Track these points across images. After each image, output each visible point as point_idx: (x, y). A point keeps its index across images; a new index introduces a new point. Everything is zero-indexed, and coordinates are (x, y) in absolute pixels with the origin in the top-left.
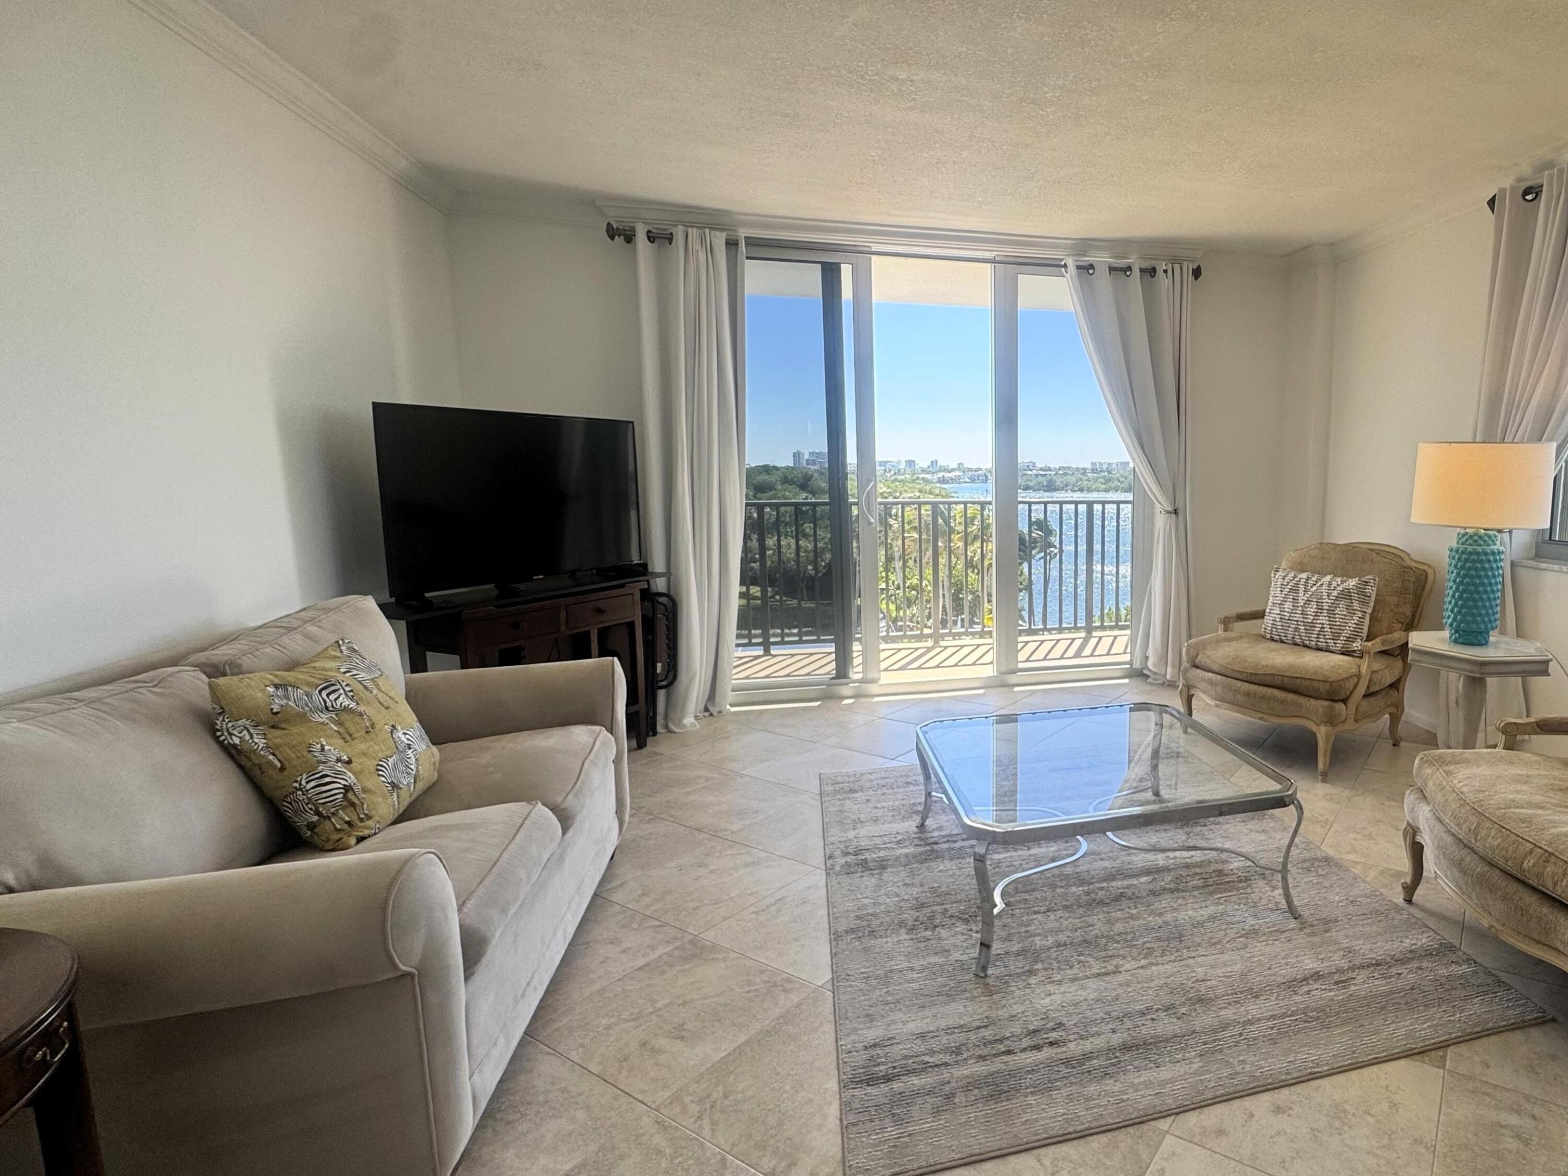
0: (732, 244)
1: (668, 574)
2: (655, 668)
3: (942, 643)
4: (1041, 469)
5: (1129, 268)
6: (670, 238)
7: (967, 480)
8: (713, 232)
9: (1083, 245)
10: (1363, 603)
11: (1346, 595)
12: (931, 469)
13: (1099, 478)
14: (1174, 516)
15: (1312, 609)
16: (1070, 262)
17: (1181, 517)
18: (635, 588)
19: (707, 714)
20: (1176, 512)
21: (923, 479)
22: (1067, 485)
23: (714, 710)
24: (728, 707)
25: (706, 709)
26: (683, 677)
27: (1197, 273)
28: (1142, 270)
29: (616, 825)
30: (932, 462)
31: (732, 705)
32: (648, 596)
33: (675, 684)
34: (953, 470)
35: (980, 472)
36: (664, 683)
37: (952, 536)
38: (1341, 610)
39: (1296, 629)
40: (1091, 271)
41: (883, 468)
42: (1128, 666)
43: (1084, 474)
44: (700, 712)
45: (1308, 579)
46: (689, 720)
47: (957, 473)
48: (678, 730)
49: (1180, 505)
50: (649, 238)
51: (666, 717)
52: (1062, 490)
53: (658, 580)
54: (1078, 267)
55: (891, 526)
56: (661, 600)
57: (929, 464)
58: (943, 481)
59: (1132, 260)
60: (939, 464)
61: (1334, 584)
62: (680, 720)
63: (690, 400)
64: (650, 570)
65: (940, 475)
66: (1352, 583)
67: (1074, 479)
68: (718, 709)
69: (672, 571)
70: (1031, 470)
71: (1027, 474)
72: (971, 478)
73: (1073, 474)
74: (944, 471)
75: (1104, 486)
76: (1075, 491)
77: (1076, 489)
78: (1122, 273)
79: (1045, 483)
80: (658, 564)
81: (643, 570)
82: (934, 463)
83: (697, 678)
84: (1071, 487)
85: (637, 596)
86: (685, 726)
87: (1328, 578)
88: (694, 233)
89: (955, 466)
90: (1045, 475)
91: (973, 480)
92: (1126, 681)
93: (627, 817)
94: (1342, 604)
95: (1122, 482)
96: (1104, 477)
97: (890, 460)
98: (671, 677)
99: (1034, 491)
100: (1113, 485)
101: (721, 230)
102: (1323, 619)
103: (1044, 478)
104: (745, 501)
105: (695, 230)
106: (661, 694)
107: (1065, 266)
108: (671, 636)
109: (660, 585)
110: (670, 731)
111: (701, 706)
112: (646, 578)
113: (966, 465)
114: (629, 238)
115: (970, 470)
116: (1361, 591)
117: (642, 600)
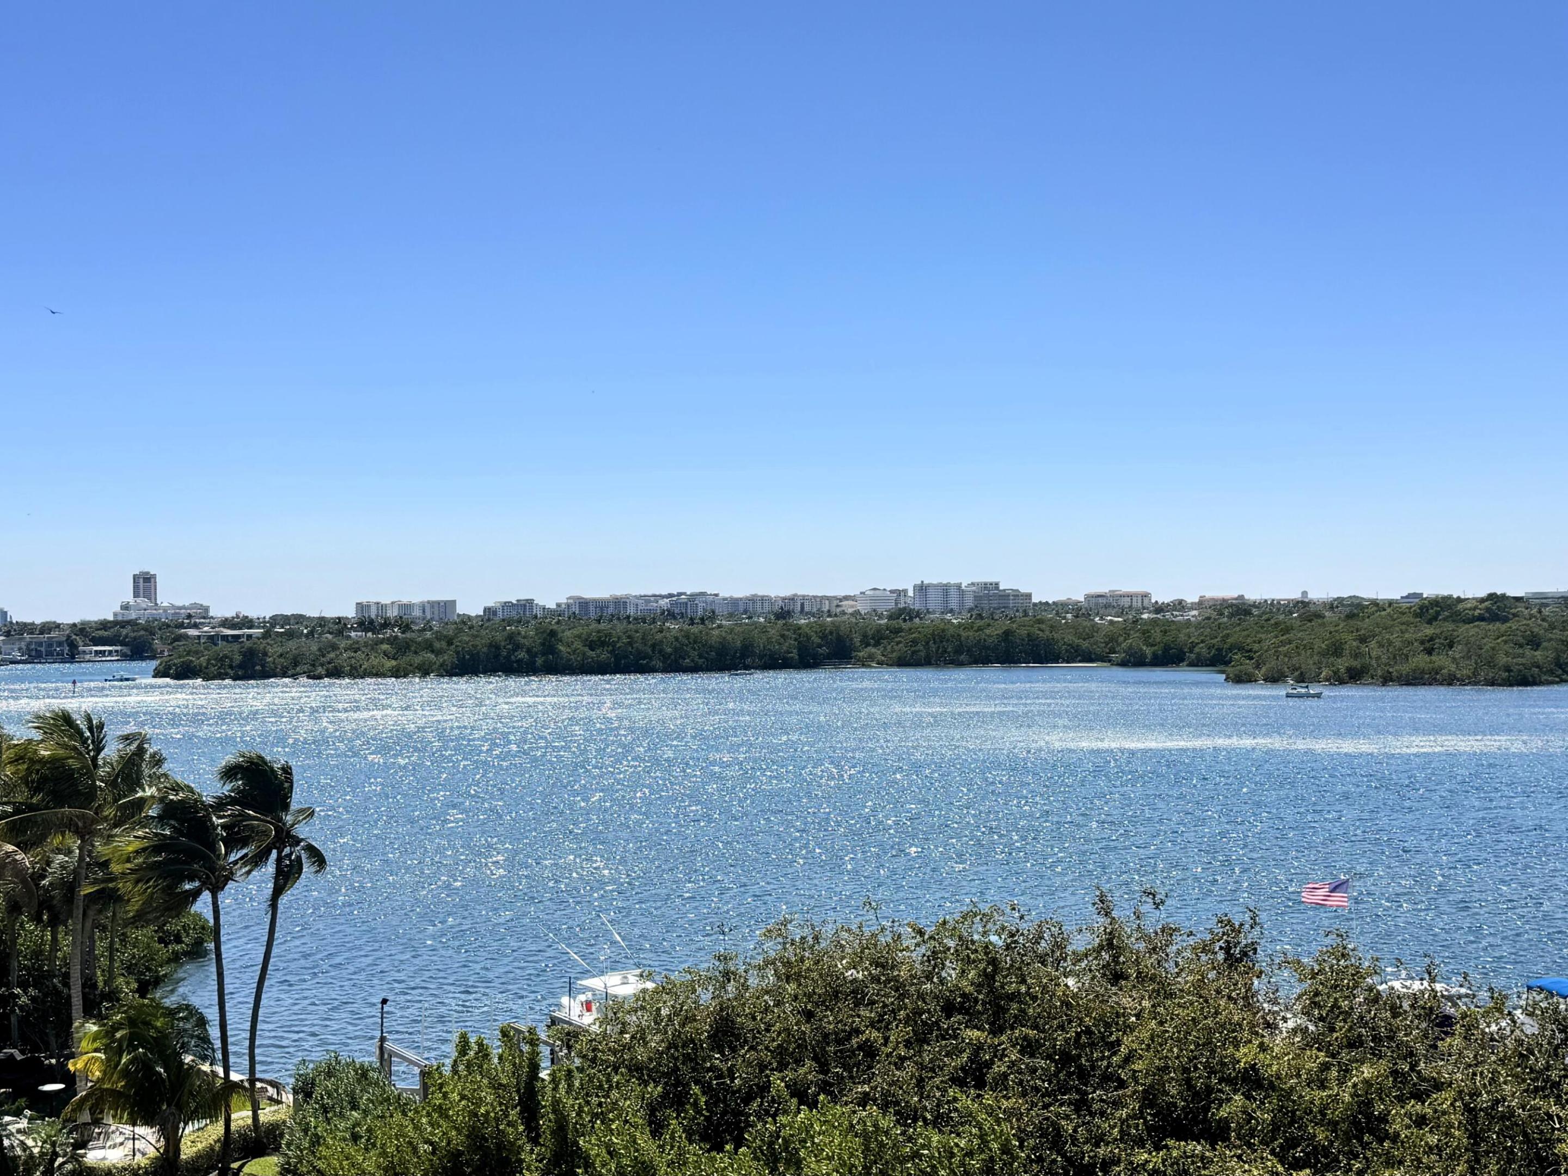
4: (226, 623)
7: (17, 655)
13: (382, 641)
22: (296, 663)
43: (340, 633)
52: (284, 675)
67: (314, 648)
70: (196, 626)
71: (186, 637)
73: (311, 633)
75: (394, 663)
76: (319, 677)
77: (320, 670)
79: (238, 658)
84: (306, 668)
90: (236, 637)
95: (438, 653)
96: (392, 641)
99: (207, 678)
100: (417, 660)
103: (236, 647)
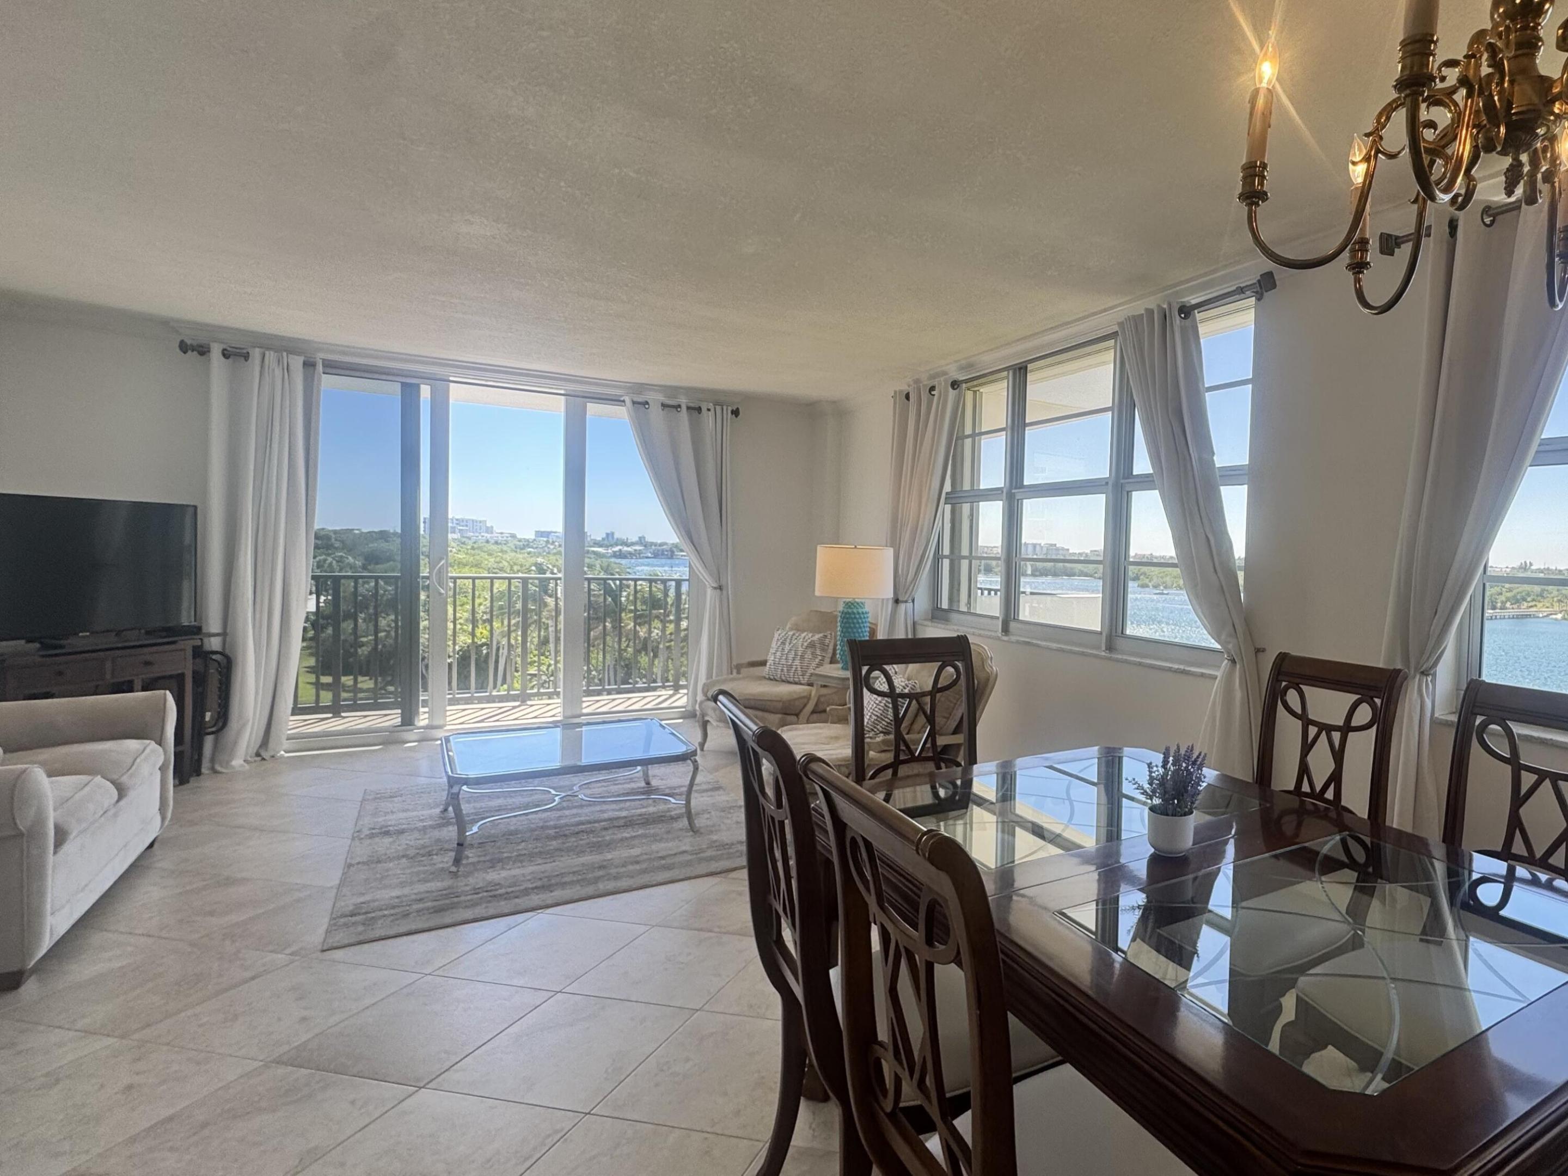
0: (309, 365)
1: (224, 634)
2: (203, 717)
3: (529, 703)
5: (679, 406)
6: (246, 357)
7: (650, 555)
8: (290, 356)
9: (640, 388)
10: (823, 650)
11: (812, 645)
12: (606, 542)
14: (718, 590)
15: (791, 656)
16: (627, 399)
17: (724, 592)
18: (188, 644)
19: (259, 758)
20: (720, 588)
21: (594, 552)
23: (265, 755)
24: (282, 753)
25: (258, 755)
26: (234, 723)
27: (736, 413)
28: (688, 408)
29: (159, 818)
30: (607, 534)
31: (286, 752)
32: (200, 653)
33: (225, 730)
34: (633, 544)
35: (664, 547)
36: (213, 729)
37: (623, 615)
38: (808, 655)
39: (782, 670)
40: (647, 406)
41: (545, 539)
42: (684, 709)
44: (251, 757)
45: (794, 634)
46: (237, 762)
47: (638, 548)
48: (224, 770)
49: (723, 583)
50: (224, 355)
51: (213, 760)
53: (212, 639)
54: (634, 403)
55: (546, 605)
56: (214, 657)
57: (604, 536)
58: (620, 555)
59: (683, 401)
60: (616, 536)
61: (807, 638)
62: (228, 762)
63: (258, 489)
64: (204, 631)
65: (617, 549)
66: (817, 636)
68: (272, 753)
69: (228, 631)
72: (653, 553)
74: (621, 545)
78: (675, 409)
80: (213, 624)
81: (197, 630)
82: (610, 535)
83: (250, 723)
85: (189, 653)
86: (233, 767)
87: (805, 634)
88: (271, 356)
89: (635, 539)
91: (656, 555)
92: (681, 721)
93: (169, 815)
94: (809, 652)
97: (554, 530)
98: (220, 724)
101: (299, 354)
102: (797, 662)
104: (310, 574)
105: (272, 353)
106: (209, 741)
107: (624, 401)
108: (224, 687)
109: (214, 644)
110: (216, 772)
111: (253, 750)
112: (199, 637)
113: (649, 539)
114: (203, 351)
115: (652, 544)
116: (821, 641)
117: (194, 657)
